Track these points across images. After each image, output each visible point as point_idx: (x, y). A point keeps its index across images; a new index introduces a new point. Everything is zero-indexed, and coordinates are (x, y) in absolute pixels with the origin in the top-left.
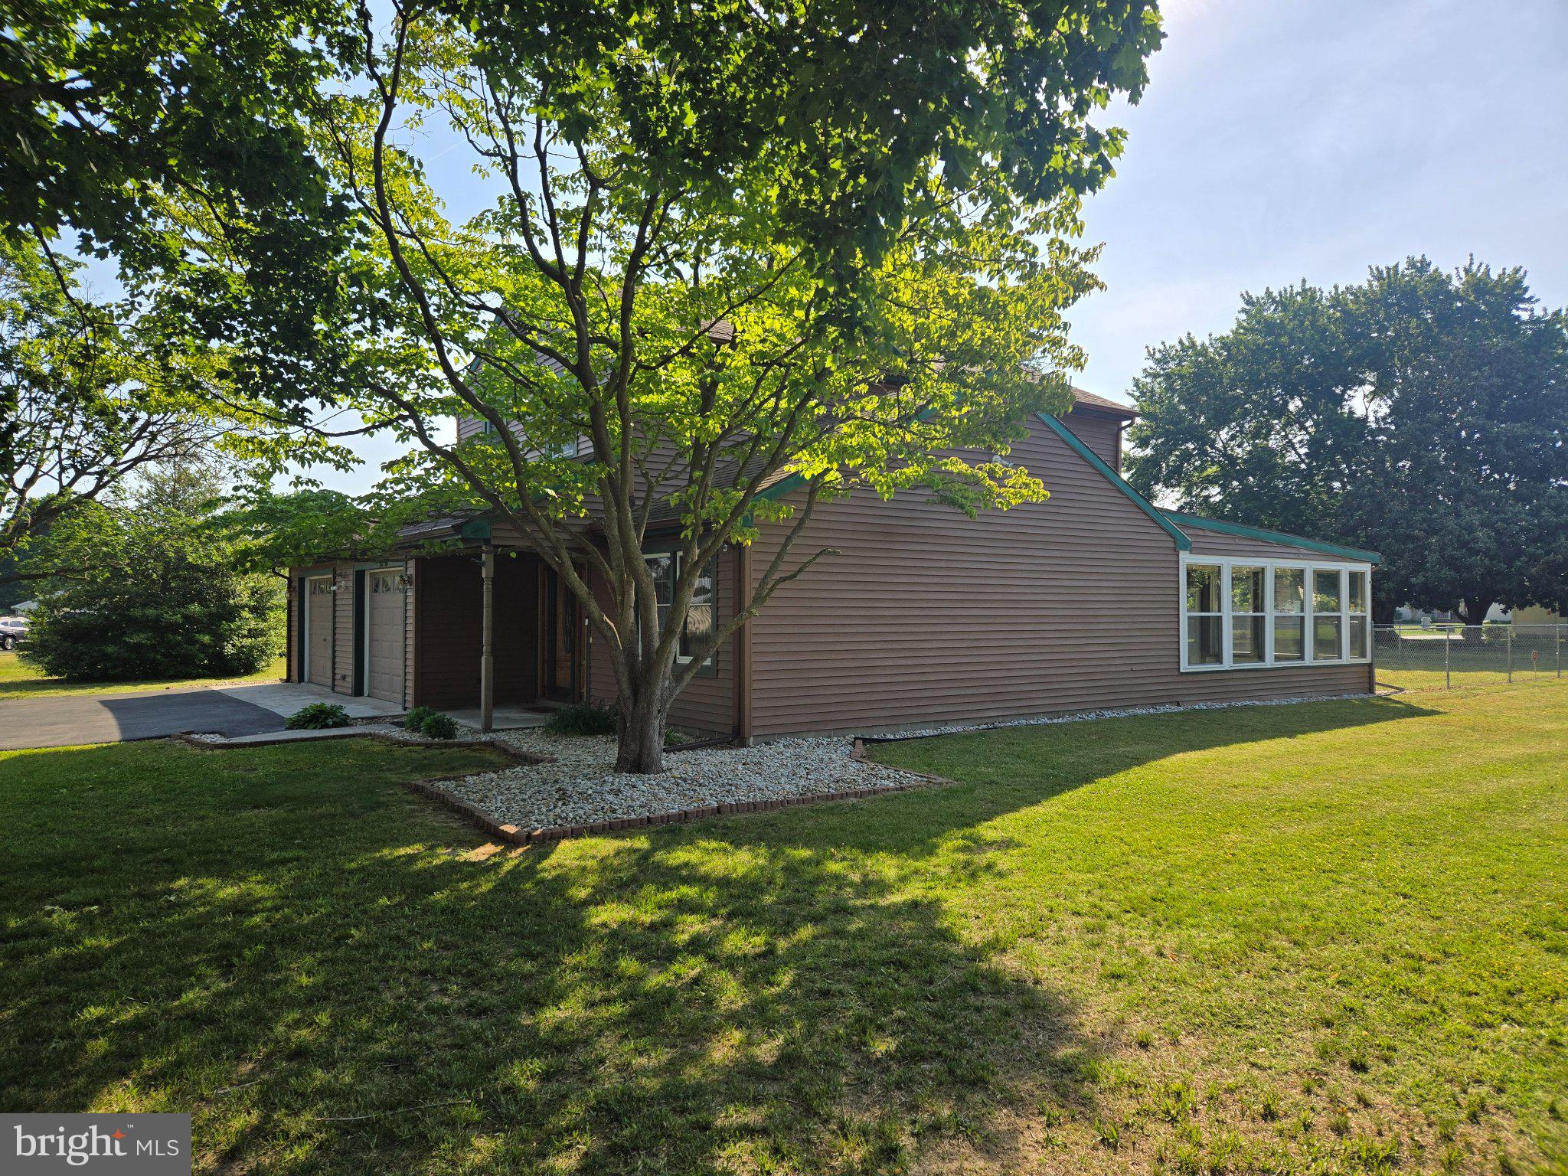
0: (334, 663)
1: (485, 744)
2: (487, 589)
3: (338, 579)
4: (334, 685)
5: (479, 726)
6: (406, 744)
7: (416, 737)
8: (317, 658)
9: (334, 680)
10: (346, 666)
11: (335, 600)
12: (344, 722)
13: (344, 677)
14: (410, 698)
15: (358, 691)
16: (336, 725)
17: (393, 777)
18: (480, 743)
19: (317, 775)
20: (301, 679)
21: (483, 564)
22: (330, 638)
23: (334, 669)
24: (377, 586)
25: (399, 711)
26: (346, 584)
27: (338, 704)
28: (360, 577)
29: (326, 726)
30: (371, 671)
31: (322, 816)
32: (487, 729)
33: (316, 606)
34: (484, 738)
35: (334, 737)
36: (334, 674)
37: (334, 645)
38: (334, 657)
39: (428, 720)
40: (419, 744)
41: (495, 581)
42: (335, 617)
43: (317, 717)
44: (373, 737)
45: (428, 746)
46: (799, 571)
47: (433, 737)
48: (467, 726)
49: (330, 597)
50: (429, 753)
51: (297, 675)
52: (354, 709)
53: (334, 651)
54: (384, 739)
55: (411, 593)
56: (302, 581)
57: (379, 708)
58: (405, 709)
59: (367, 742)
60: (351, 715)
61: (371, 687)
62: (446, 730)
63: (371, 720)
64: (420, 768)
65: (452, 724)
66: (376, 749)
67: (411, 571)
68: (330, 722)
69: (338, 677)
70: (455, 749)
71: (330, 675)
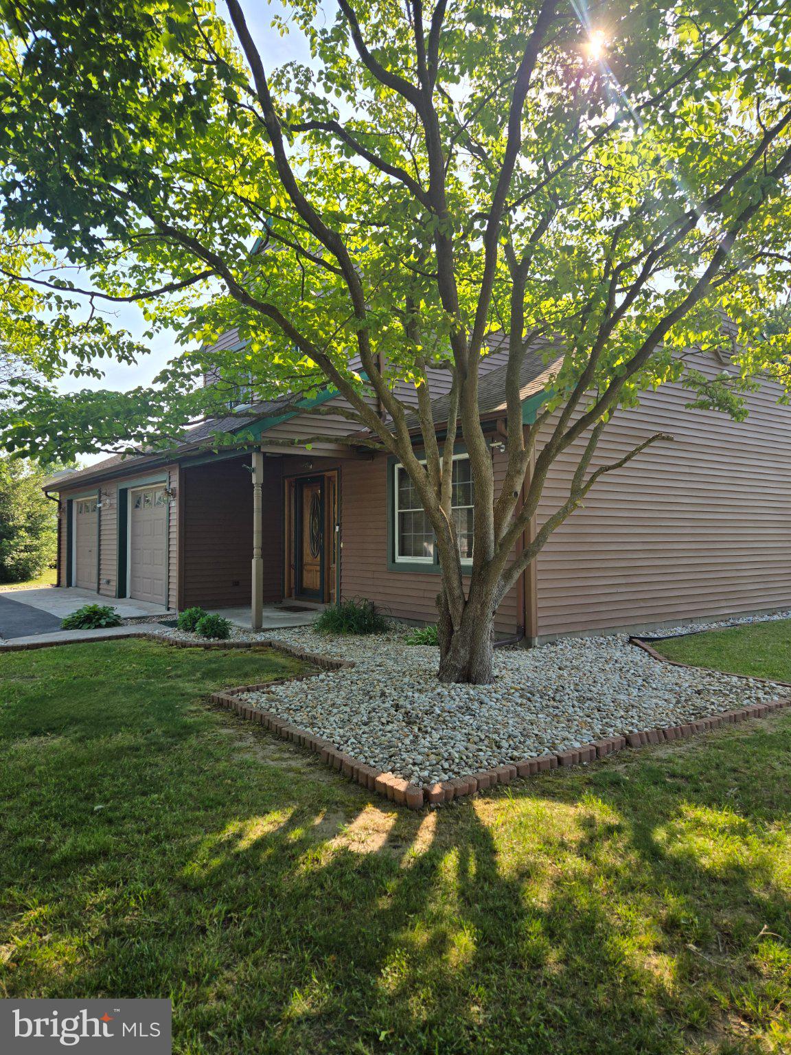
0: (99, 570)
1: (262, 644)
2: (257, 494)
3: (103, 498)
4: (99, 589)
5: (249, 626)
6: (184, 645)
7: (191, 637)
8: (84, 565)
9: (99, 584)
10: (111, 571)
11: (100, 516)
12: (115, 623)
13: (108, 582)
14: (174, 599)
15: (121, 593)
16: (109, 625)
17: (189, 687)
18: (258, 644)
19: (102, 683)
20: (69, 584)
21: (253, 470)
22: (96, 549)
23: (99, 574)
24: (138, 502)
25: (163, 611)
26: (110, 504)
27: (110, 606)
28: (123, 494)
29: (100, 626)
30: (133, 576)
31: (121, 752)
32: (258, 629)
33: (83, 524)
34: (260, 637)
35: (110, 638)
36: (99, 579)
37: (99, 555)
38: (99, 565)
39: (203, 620)
40: (197, 645)
41: (264, 487)
42: (100, 531)
43: (91, 618)
44: (150, 638)
45: (207, 647)
46: (625, 460)
47: (209, 637)
48: (239, 625)
49: (96, 514)
50: (212, 654)
51: (66, 580)
52: (123, 609)
53: (99, 560)
54: (161, 640)
55: (174, 504)
56: (70, 502)
57: (144, 609)
58: (168, 609)
59: (144, 643)
60: (123, 616)
61: (133, 590)
62: (218, 630)
63: (140, 620)
64: (212, 674)
65: (225, 624)
66: (156, 651)
67: (175, 484)
68: (103, 622)
69: (103, 582)
70: (234, 650)
71: (95, 579)
